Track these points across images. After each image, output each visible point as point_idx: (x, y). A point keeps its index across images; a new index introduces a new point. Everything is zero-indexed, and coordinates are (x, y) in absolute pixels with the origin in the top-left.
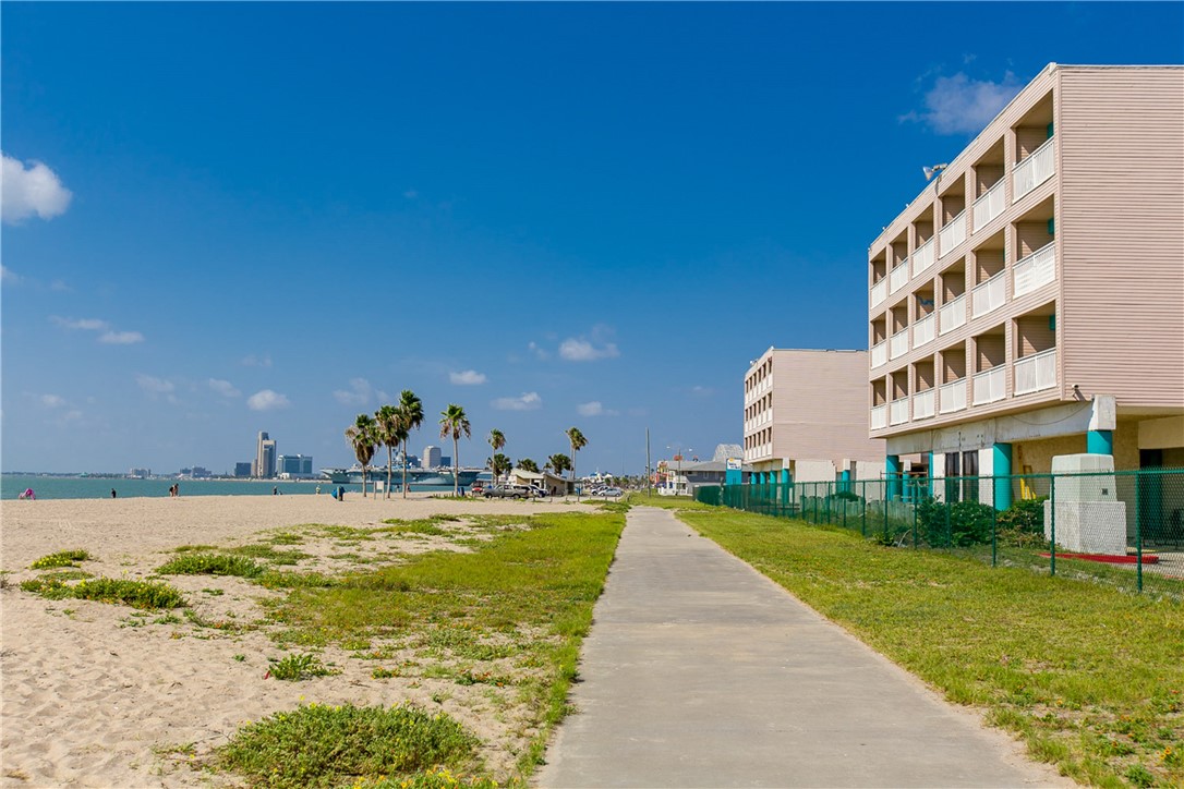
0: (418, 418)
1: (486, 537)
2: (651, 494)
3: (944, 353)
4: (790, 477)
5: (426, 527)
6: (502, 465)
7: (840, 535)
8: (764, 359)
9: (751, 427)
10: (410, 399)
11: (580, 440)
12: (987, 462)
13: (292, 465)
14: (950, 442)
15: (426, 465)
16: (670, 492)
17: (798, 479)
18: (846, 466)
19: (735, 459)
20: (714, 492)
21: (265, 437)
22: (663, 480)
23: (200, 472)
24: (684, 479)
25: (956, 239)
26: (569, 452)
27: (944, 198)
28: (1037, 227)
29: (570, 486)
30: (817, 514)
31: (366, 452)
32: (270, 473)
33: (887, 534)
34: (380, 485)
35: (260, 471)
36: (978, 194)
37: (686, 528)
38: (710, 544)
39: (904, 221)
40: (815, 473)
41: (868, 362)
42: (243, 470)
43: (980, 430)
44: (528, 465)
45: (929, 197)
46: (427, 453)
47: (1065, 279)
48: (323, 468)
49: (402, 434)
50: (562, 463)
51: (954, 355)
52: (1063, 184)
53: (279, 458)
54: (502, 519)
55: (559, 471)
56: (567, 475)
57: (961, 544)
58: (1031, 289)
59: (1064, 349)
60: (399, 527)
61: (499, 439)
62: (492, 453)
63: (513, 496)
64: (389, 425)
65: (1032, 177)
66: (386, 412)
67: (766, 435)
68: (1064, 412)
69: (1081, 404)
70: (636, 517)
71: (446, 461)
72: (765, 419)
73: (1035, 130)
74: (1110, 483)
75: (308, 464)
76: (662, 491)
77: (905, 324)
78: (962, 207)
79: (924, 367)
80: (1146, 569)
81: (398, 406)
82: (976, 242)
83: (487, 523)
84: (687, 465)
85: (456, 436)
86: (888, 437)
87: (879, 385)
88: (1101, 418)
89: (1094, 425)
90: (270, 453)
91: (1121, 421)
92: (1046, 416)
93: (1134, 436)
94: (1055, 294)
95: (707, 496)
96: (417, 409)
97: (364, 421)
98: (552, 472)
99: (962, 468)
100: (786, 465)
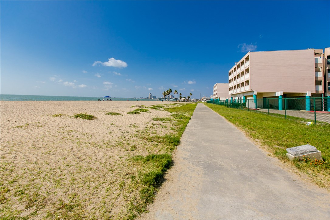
0: (171, 92)
1: (181, 106)
2: (201, 102)
3: (237, 85)
4: (219, 100)
5: (174, 104)
6: (181, 98)
7: (223, 106)
8: (216, 84)
9: (214, 93)
10: (170, 89)
11: (191, 94)
12: (242, 98)
13: (154, 97)
14: (238, 96)
15: (171, 97)
16: (204, 101)
17: (220, 100)
18: (227, 98)
19: (212, 97)
20: (209, 101)
21: (150, 94)
22: (203, 100)
23: (142, 98)
24: (205, 100)
25: (239, 71)
26: (190, 96)
27: (237, 66)
28: (247, 70)
29: (190, 100)
30: (222, 104)
31: (165, 96)
32: (151, 98)
33: (228, 106)
34: (167, 100)
35: (150, 98)
36: (241, 66)
37: (205, 105)
38: (207, 107)
39: (233, 68)
40: (223, 99)
41: (228, 86)
42: (148, 98)
43: (242, 94)
44: (185, 98)
45: (236, 66)
46: (171, 96)
47: (250, 77)
48: (158, 98)
49: (169, 94)
50: (189, 97)
51: (242, 84)
52: (250, 66)
53: (152, 96)
54: (182, 104)
55: (189, 98)
56: (190, 99)
57: (236, 107)
58: (247, 78)
59: (250, 85)
60: (171, 104)
61: (181, 94)
62: (180, 96)
63: (183, 101)
64: (168, 93)
65: (247, 64)
66: (167, 91)
67: (216, 94)
68: (251, 92)
69: (252, 92)
70: (198, 104)
71: (173, 97)
72: (216, 92)
73: (247, 59)
74: (254, 100)
75: (156, 97)
76: (202, 101)
77: (239, 77)
78: (244, 64)
79: (238, 85)
80: (258, 110)
81: (169, 90)
82: (241, 72)
83: (181, 104)
84: (206, 98)
85: (176, 94)
86: (231, 95)
87: (230, 88)
88: (255, 93)
89: (254, 94)
90: (151, 96)
91: (257, 93)
92: (249, 93)
93: (262, 95)
94: (249, 79)
95: (208, 102)
96: (171, 91)
97: (165, 92)
98: (188, 98)
99: (240, 99)
100: (219, 98)
